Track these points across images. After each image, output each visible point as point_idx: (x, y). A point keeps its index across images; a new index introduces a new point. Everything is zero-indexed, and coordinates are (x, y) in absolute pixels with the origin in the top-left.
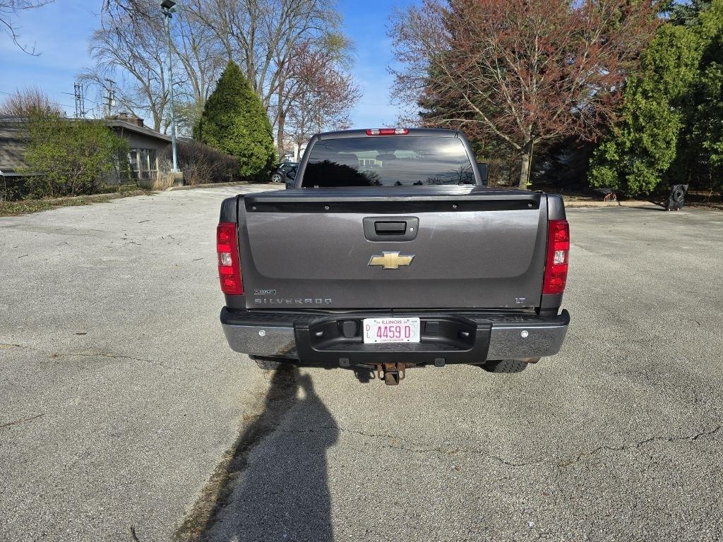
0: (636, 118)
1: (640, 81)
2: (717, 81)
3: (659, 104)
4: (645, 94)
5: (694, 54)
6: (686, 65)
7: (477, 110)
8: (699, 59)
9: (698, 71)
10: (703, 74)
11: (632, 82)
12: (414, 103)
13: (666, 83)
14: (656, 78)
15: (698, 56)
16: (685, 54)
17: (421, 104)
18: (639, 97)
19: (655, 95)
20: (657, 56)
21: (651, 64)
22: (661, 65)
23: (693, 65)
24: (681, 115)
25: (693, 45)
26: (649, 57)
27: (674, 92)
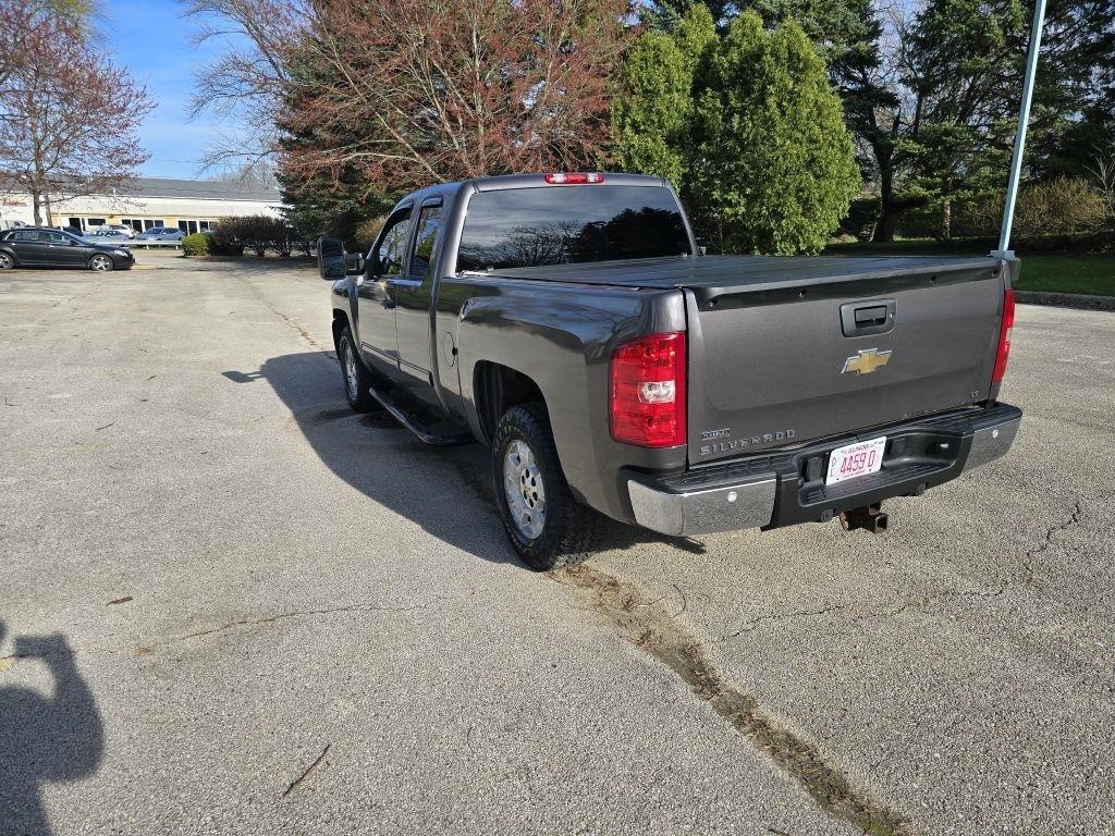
0: (629, 159)
1: (627, 109)
2: (717, 113)
3: (654, 140)
4: (635, 127)
5: (685, 76)
6: (678, 91)
7: (402, 140)
8: (691, 81)
9: (692, 99)
10: (698, 104)
11: (617, 110)
12: (270, 124)
13: (659, 113)
14: (645, 105)
15: (688, 77)
16: (675, 75)
17: (282, 126)
18: (628, 130)
19: (650, 130)
20: (644, 75)
21: (637, 85)
22: (650, 88)
23: (684, 90)
24: (682, 157)
25: (682, 64)
26: (633, 75)
27: (669, 125)
